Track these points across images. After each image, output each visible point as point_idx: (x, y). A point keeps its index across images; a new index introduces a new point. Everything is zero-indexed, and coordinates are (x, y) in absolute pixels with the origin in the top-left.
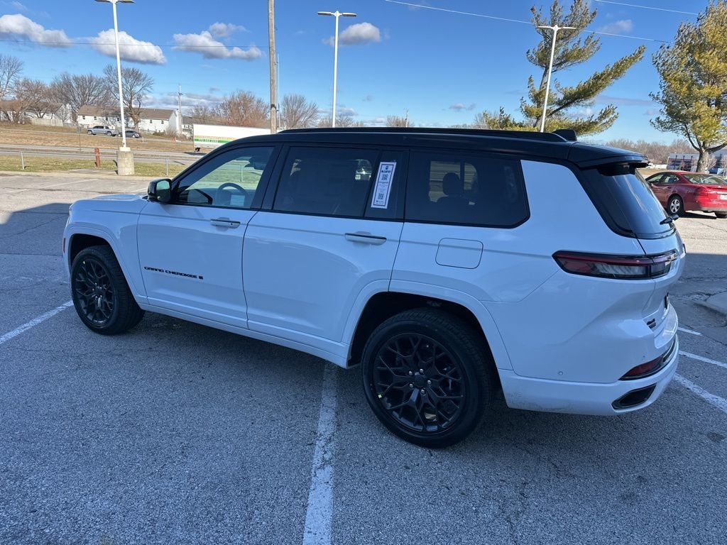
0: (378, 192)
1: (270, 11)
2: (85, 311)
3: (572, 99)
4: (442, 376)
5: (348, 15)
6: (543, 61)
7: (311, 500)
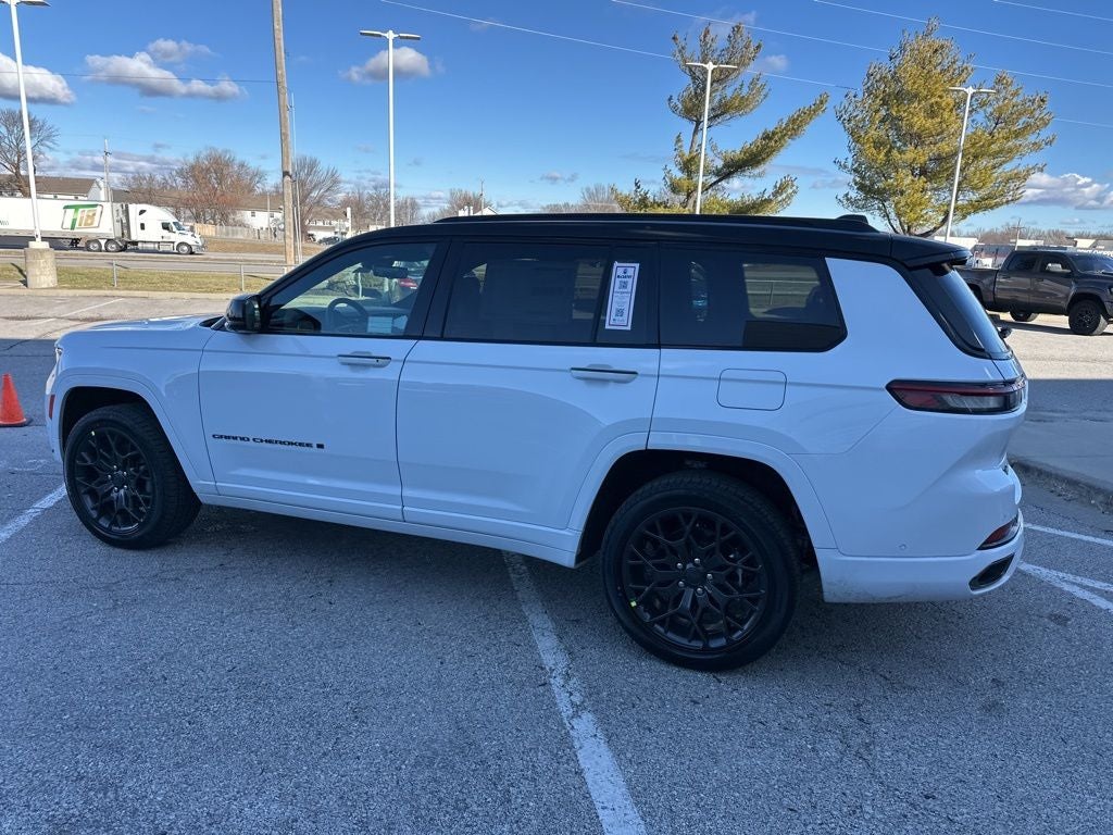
0: (615, 306)
1: (276, 27)
2: (94, 514)
3: (732, 168)
4: (729, 566)
5: (407, 38)
6: (692, 111)
7: (584, 763)
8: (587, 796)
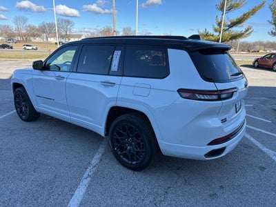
0: (114, 64)
2: (19, 112)
3: (234, 24)
4: (137, 141)
8: (68, 202)
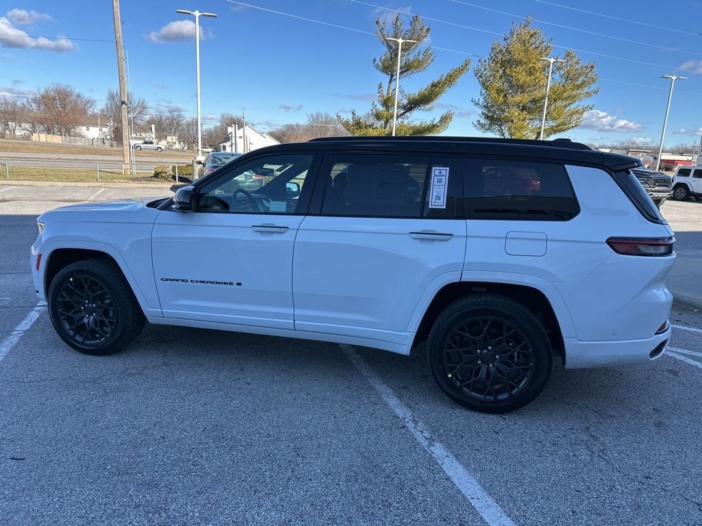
0: (435, 194)
1: (115, 5)
2: (71, 333)
3: (413, 104)
4: (509, 350)
5: (208, 16)
6: (388, 68)
7: (450, 474)
8: (459, 492)
